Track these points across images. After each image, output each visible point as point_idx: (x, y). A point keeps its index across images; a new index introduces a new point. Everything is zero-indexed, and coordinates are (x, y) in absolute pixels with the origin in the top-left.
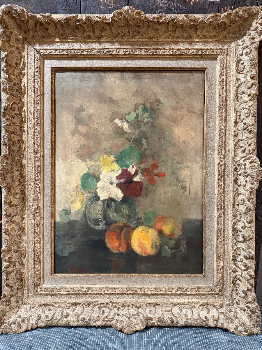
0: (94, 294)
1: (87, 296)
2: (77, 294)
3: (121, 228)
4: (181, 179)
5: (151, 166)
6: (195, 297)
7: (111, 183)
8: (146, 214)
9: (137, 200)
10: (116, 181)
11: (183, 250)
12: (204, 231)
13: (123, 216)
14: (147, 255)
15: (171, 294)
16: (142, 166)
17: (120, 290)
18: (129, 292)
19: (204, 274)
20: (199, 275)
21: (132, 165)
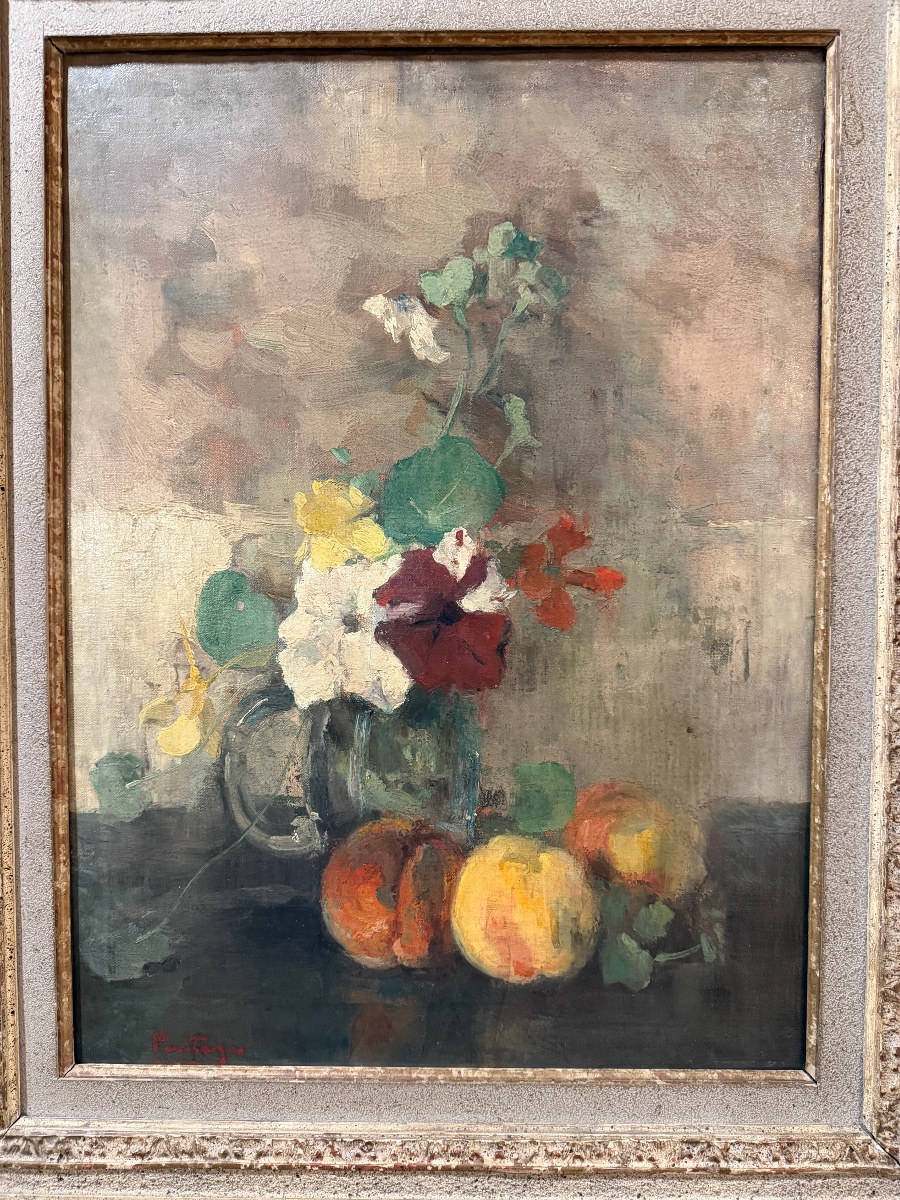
0: (267, 1168)
1: (235, 1177)
2: (183, 1168)
3: (404, 848)
4: (704, 601)
5: (552, 534)
6: (770, 1185)
7: (352, 623)
8: (523, 779)
9: (482, 707)
10: (373, 613)
11: (709, 954)
12: (815, 858)
13: (409, 788)
14: (528, 980)
15: (649, 1174)
16: (507, 535)
17: (394, 1149)
18: (439, 1163)
19: (811, 1069)
20: (789, 1075)
21: (454, 532)
